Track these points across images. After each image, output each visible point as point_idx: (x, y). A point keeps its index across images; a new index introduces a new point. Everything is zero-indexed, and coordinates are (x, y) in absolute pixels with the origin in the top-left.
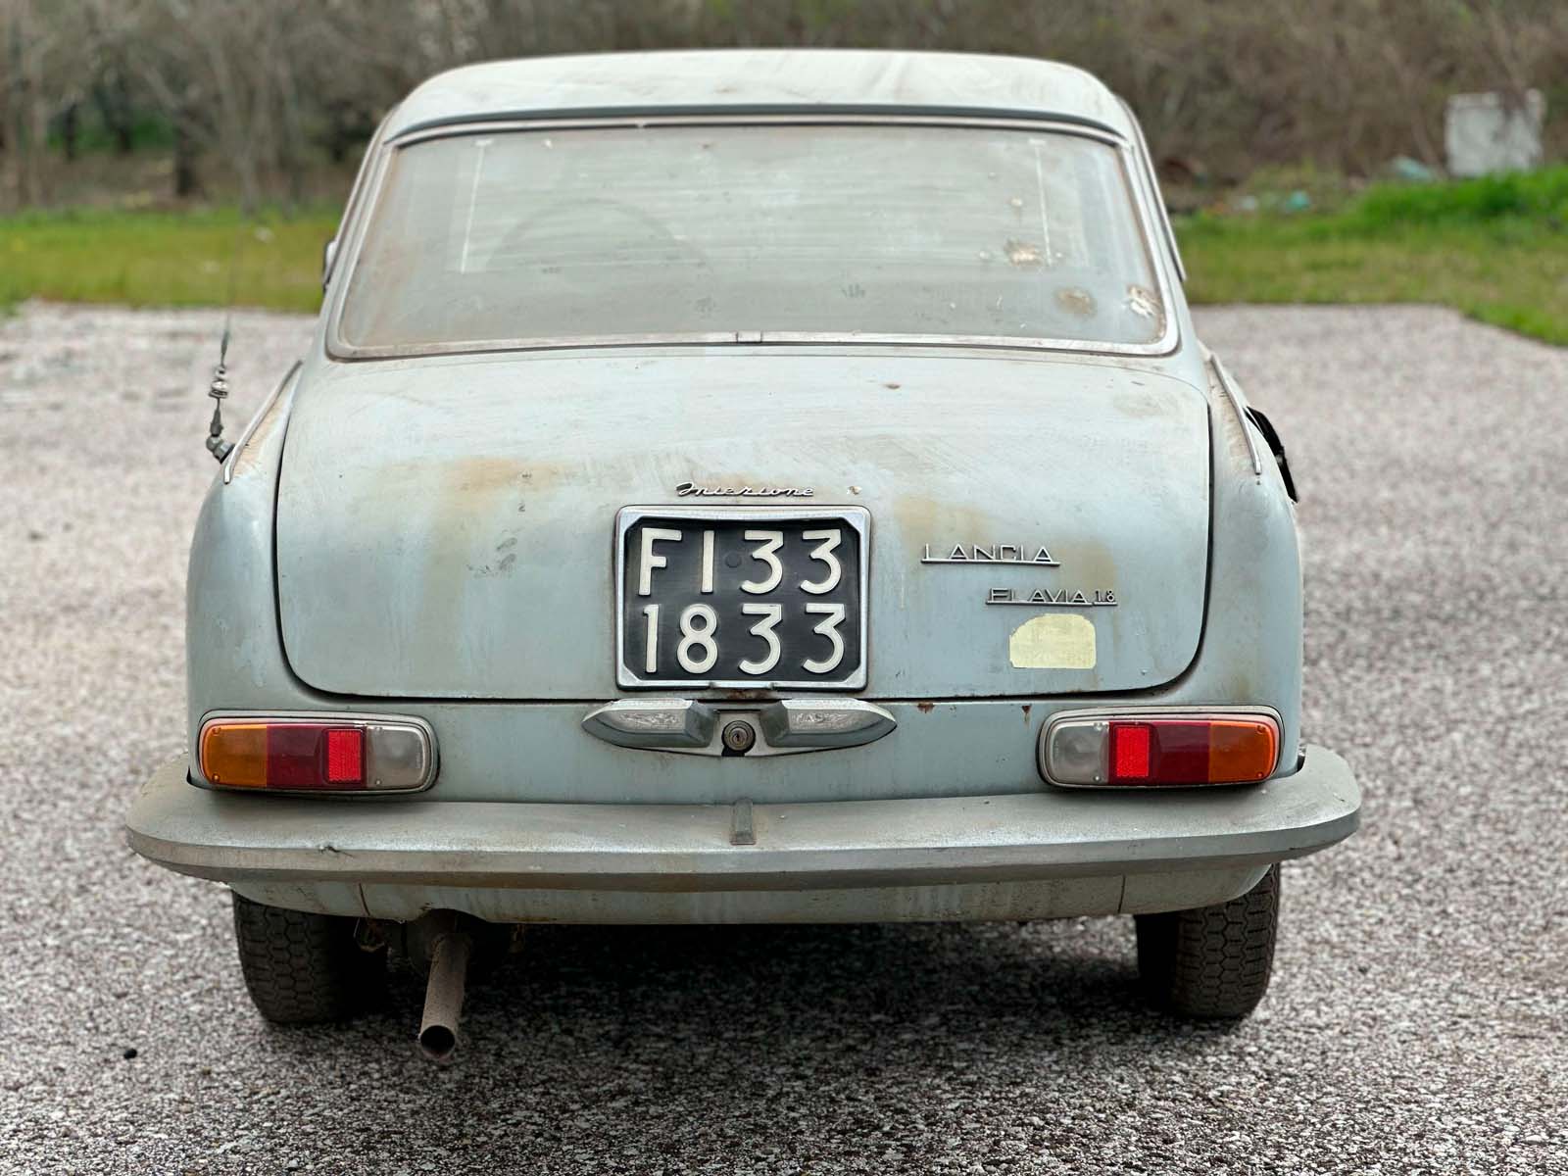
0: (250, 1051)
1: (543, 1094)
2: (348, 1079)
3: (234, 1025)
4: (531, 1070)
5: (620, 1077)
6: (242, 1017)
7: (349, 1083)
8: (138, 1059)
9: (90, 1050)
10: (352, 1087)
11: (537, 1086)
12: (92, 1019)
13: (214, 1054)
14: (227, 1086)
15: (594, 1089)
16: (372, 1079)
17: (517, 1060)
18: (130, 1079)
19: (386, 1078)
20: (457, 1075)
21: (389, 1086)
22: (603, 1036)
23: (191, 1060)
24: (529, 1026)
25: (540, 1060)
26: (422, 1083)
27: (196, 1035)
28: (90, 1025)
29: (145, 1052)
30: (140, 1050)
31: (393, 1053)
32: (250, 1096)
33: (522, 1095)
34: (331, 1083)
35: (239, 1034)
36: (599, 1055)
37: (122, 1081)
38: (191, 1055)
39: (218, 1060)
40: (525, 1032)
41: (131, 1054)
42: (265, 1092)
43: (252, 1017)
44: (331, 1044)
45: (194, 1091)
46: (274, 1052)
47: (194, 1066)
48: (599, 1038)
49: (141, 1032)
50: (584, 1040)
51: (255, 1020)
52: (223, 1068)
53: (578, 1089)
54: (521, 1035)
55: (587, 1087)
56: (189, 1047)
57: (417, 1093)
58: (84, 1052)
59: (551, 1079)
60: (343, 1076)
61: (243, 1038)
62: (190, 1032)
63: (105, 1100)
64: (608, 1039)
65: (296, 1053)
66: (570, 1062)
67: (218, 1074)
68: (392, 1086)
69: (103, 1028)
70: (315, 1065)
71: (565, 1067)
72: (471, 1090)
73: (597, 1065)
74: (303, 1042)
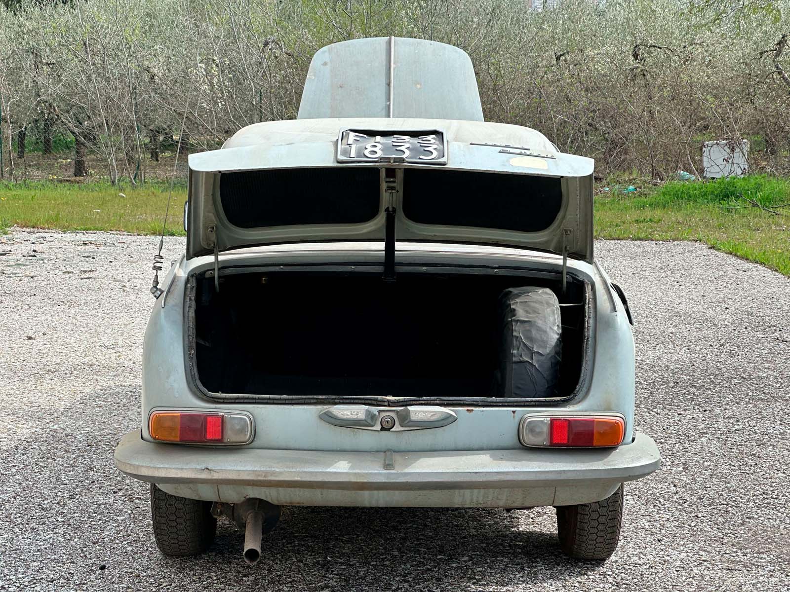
0: (156, 567)
1: (291, 587)
2: (202, 580)
3: (148, 556)
4: (285, 577)
5: (325, 580)
6: (151, 553)
7: (203, 581)
8: (106, 570)
9: (84, 565)
10: (204, 583)
11: (287, 583)
12: (84, 553)
13: (140, 568)
14: (147, 582)
15: (314, 585)
16: (212, 579)
17: (278, 573)
18: (103, 578)
19: (219, 579)
20: (251, 578)
21: (221, 582)
22: (316, 563)
23: (130, 571)
24: (282, 558)
25: (288, 573)
26: (237, 582)
27: (131, 560)
28: (82, 555)
29: (109, 567)
30: (107, 566)
31: (221, 568)
32: (158, 586)
33: (281, 587)
34: (194, 581)
35: (150, 560)
36: (315, 571)
37: (100, 579)
38: (130, 569)
39: (142, 570)
40: (280, 561)
41: (103, 568)
42: (165, 584)
43: (155, 553)
44: (193, 565)
45: (133, 583)
46: (167, 568)
47: (131, 573)
48: (314, 563)
49: (106, 558)
50: (307, 564)
51: (158, 554)
52: (145, 574)
53: (307, 585)
54: (279, 562)
55: (310, 584)
56: (128, 565)
57: (234, 586)
58: (80, 566)
59: (294, 581)
60: (200, 578)
61: (152, 562)
62: (128, 559)
63: (93, 587)
64: (319, 564)
65: (177, 568)
66: (302, 574)
67: (143, 577)
68: (223, 583)
69: (88, 557)
70: (186, 573)
71: (300, 576)
72: (258, 585)
73: (315, 575)
74: (180, 563)
